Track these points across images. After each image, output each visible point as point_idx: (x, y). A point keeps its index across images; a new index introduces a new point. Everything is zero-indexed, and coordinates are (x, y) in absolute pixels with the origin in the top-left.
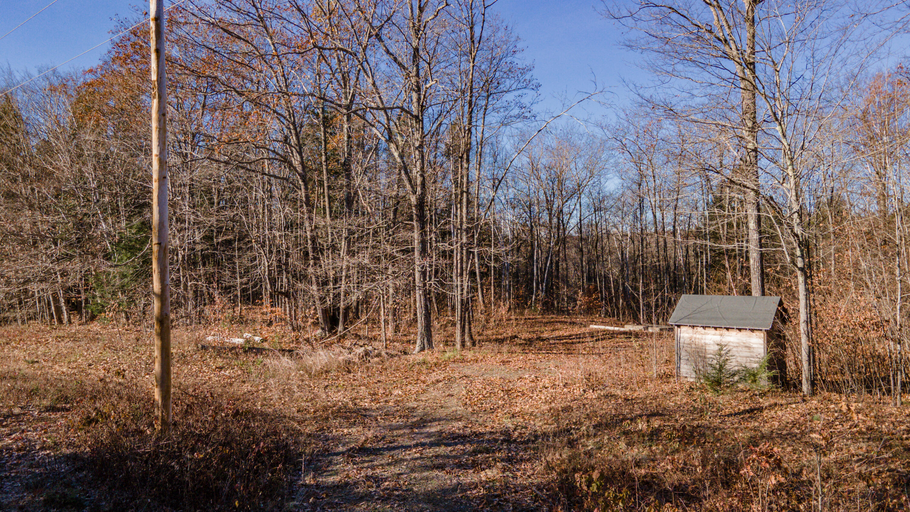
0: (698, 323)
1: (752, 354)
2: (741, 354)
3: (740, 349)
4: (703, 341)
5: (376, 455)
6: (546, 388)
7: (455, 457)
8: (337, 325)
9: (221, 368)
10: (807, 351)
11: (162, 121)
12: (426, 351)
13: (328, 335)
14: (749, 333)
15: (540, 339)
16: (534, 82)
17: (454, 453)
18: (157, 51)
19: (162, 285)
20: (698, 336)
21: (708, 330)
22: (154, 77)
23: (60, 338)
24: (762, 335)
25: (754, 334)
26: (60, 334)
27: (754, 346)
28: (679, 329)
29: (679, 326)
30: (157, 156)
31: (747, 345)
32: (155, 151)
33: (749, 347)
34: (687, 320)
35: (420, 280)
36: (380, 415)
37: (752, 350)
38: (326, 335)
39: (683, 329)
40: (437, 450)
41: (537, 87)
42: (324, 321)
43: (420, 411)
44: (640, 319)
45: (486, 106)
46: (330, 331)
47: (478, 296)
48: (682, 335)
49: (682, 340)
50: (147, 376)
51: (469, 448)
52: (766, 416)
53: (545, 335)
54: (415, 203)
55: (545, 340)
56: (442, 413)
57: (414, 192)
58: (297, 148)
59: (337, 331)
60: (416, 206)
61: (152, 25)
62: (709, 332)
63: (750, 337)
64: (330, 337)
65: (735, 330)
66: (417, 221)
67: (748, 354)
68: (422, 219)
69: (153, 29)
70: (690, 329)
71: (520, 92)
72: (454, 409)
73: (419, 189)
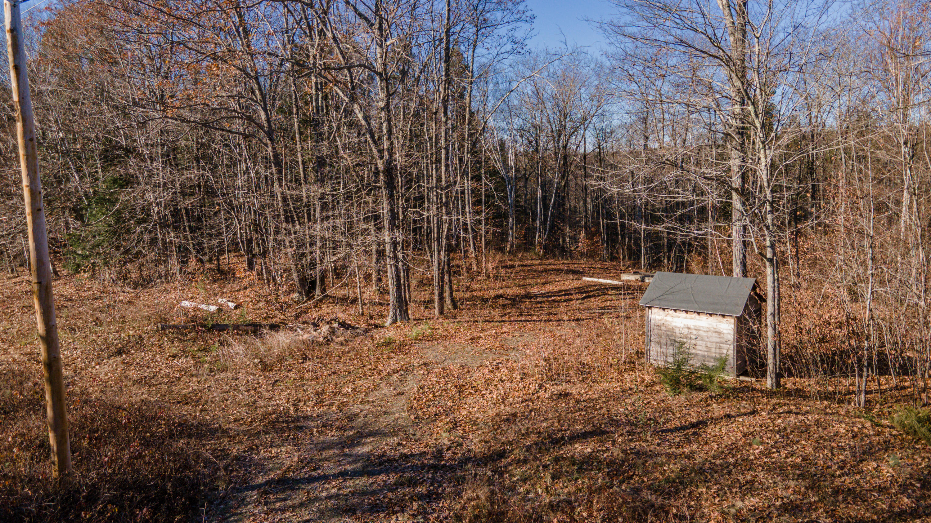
0: (668, 306)
1: (722, 340)
2: (711, 339)
3: (710, 334)
4: (674, 324)
5: (293, 489)
6: (502, 381)
7: (374, 493)
8: (314, 288)
9: (174, 356)
10: (773, 344)
11: (30, 145)
12: (398, 323)
13: (305, 299)
14: (720, 318)
15: (528, 296)
16: (528, 14)
17: (375, 487)
18: (17, 68)
19: (46, 327)
20: (669, 318)
21: (678, 314)
22: (15, 98)
23: (26, 307)
24: (732, 321)
25: (725, 319)
26: (26, 304)
27: (725, 331)
28: (650, 311)
29: (650, 308)
30: (27, 186)
31: (717, 330)
32: (25, 182)
33: (719, 333)
34: (657, 302)
35: (390, 250)
36: (317, 427)
37: (722, 335)
38: (303, 299)
39: (654, 310)
40: (357, 482)
41: (531, 18)
42: (300, 285)
43: (360, 420)
44: (641, 264)
45: (476, 42)
46: (307, 295)
47: (470, 245)
48: (653, 317)
49: (653, 322)
50: (97, 367)
51: (392, 478)
52: (710, 434)
53: (535, 290)
54: (382, 169)
55: (532, 297)
56: (383, 422)
57: (381, 158)
58: (262, 104)
59: (314, 295)
60: (383, 172)
61: (8, 36)
62: (680, 315)
63: (720, 322)
64: (306, 302)
65: (705, 315)
66: (385, 188)
67: (718, 340)
68: (391, 185)
69: (9, 43)
70: (661, 311)
71: (514, 25)
72: (397, 415)
73: (386, 153)
